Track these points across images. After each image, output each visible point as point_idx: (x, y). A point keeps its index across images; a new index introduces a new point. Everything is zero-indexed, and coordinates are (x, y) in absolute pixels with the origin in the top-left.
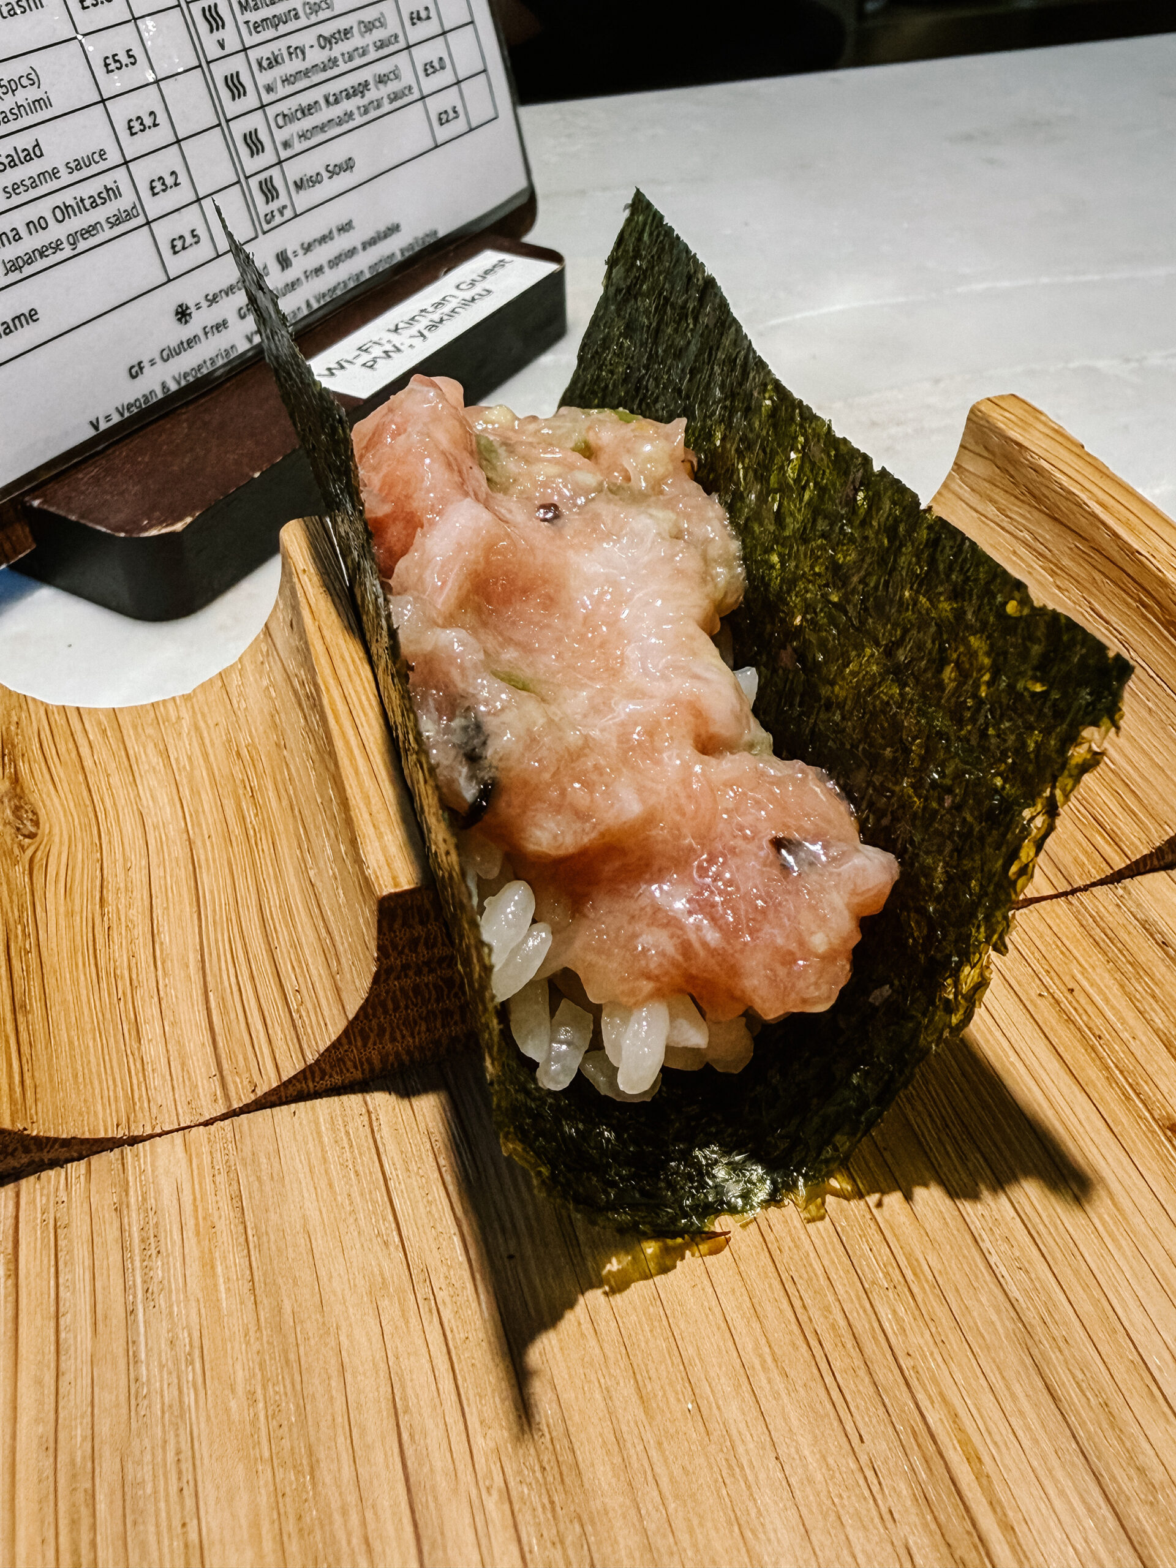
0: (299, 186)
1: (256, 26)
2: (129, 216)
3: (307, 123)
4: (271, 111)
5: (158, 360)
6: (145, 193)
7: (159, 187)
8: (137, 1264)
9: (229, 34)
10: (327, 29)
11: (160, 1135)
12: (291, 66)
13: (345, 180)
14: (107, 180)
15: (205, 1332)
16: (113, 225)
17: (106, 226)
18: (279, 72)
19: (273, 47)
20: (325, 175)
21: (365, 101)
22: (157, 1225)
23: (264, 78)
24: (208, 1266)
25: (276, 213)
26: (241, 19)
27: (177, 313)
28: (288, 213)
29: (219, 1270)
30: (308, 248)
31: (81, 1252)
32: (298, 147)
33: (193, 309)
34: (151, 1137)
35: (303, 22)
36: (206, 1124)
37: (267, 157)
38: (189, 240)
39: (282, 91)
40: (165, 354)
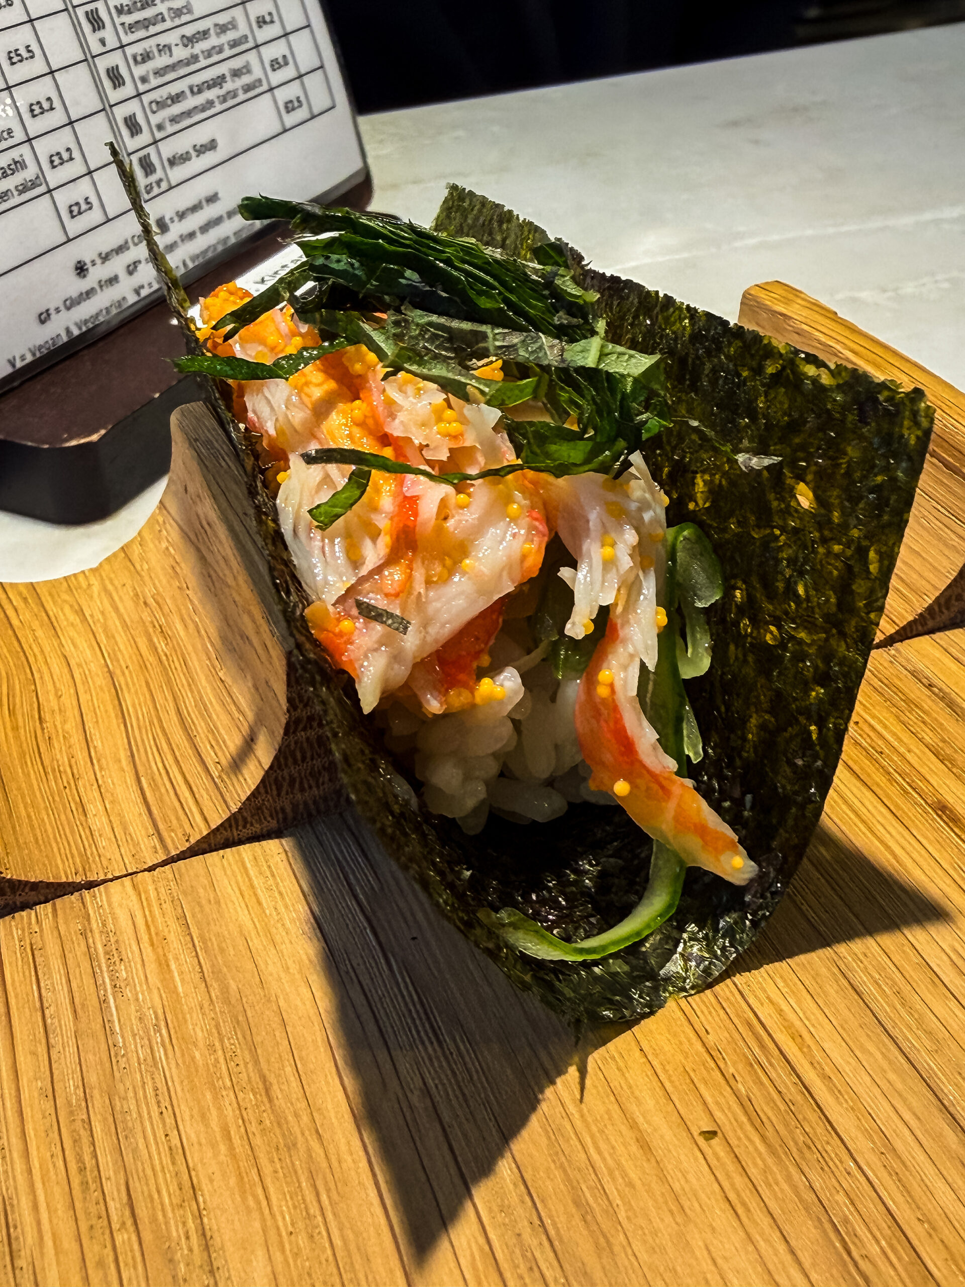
0: (172, 162)
1: (131, 27)
2: (34, 184)
3: (176, 109)
4: (146, 99)
5: (62, 308)
6: (46, 166)
7: (57, 161)
8: (104, 969)
9: (108, 33)
10: (189, 31)
11: (111, 880)
12: (161, 61)
13: (209, 158)
14: (14, 154)
15: (167, 1009)
16: (21, 192)
17: (16, 193)
18: (151, 65)
19: (145, 45)
20: (194, 154)
21: (222, 92)
22: (117, 941)
23: (139, 71)
24: (163, 965)
25: (154, 185)
26: (118, 21)
27: (77, 269)
28: (164, 186)
29: (173, 966)
30: (181, 215)
31: (56, 963)
32: (170, 129)
33: (89, 265)
34: (105, 881)
35: (168, 24)
36: (151, 869)
37: (144, 138)
38: (84, 207)
39: (154, 82)
40: (68, 303)
